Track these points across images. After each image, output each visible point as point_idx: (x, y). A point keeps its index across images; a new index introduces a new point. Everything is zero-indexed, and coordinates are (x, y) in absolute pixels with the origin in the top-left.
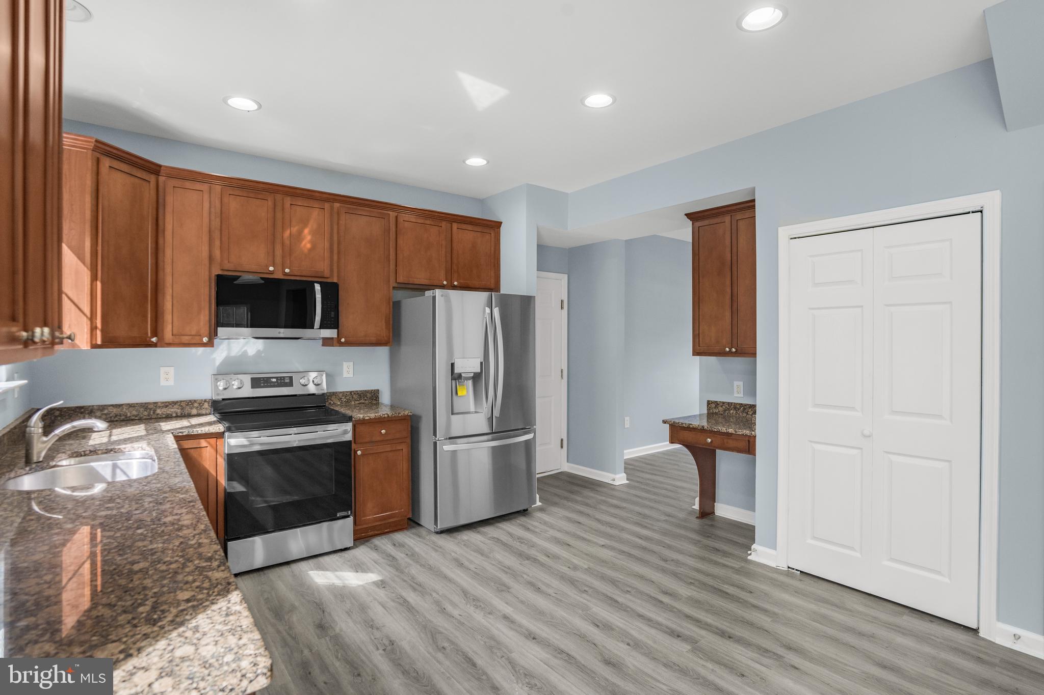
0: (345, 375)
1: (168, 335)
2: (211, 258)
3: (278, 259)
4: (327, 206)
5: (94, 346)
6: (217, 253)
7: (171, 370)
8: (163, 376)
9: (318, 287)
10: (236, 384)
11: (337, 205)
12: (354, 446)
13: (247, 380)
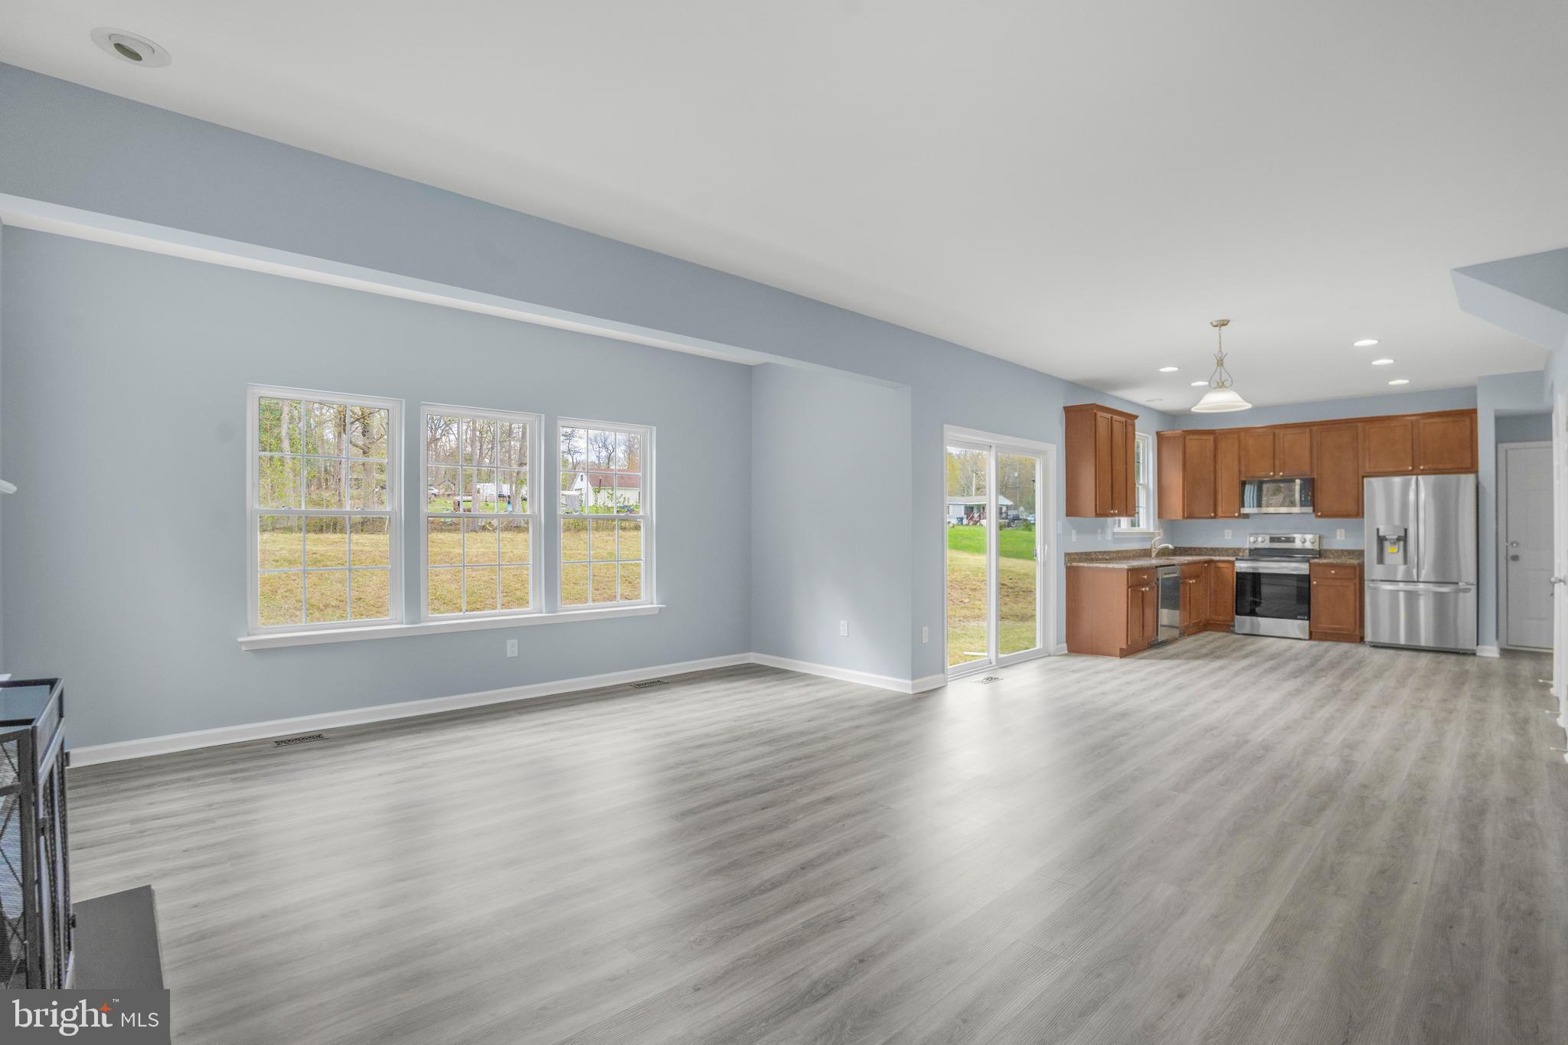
0: (1338, 538)
1: (1220, 513)
2: (1240, 472)
3: (1277, 468)
4: (1307, 430)
5: (1184, 517)
6: (1243, 469)
7: (1230, 531)
8: (1226, 534)
9: (1298, 481)
10: (1260, 539)
11: (1315, 428)
12: (1312, 578)
13: (1267, 538)
